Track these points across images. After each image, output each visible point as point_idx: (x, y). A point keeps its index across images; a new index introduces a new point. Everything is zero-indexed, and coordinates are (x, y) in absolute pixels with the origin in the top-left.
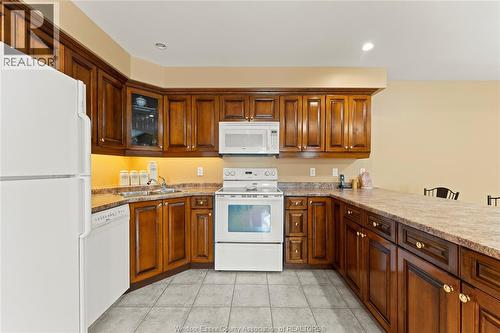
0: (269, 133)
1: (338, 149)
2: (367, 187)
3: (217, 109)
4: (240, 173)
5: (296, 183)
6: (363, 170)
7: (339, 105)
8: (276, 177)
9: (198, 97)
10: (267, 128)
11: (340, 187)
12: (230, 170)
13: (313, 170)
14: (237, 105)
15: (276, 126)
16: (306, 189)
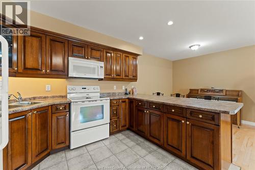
0: (99, 67)
1: (127, 78)
2: (135, 93)
3: (66, 49)
4: (79, 89)
5: (108, 93)
6: (133, 87)
7: (127, 58)
8: (99, 91)
9: (51, 38)
10: (98, 64)
11: (126, 94)
12: (72, 87)
13: (115, 87)
14: (80, 49)
15: (102, 64)
16: (113, 95)
